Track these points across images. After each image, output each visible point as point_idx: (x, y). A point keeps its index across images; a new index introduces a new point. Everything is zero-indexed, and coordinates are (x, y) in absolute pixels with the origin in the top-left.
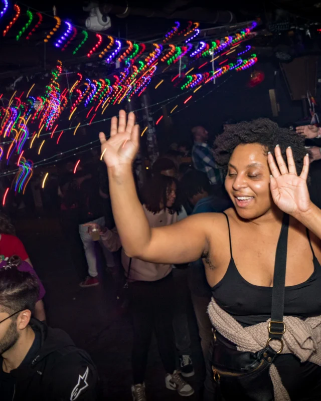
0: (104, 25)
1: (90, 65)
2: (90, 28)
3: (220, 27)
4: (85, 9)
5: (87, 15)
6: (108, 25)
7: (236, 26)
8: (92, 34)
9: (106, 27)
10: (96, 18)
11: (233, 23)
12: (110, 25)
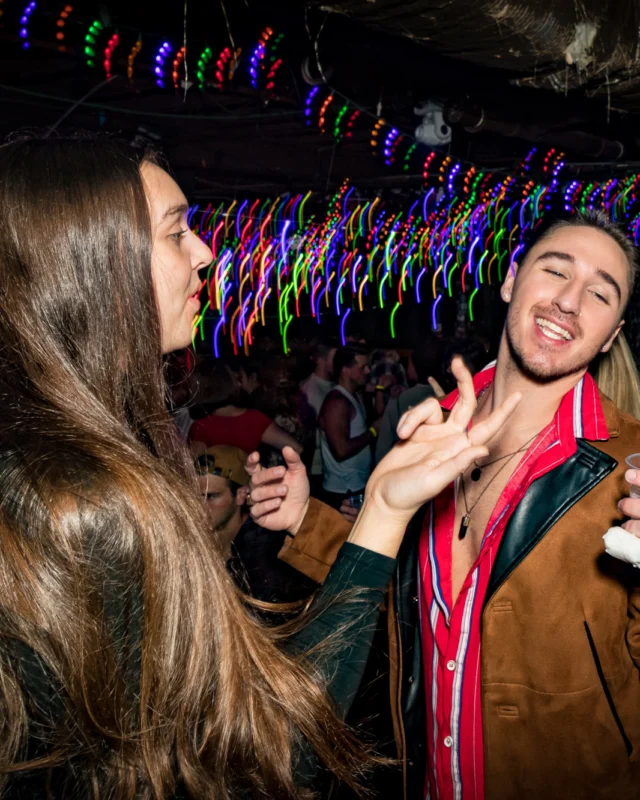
0: (442, 139)
1: (397, 191)
2: (422, 140)
3: (603, 164)
4: (417, 111)
5: (418, 121)
6: (447, 139)
7: (626, 165)
8: (424, 149)
9: (444, 142)
10: (433, 127)
11: (622, 161)
12: (449, 140)
